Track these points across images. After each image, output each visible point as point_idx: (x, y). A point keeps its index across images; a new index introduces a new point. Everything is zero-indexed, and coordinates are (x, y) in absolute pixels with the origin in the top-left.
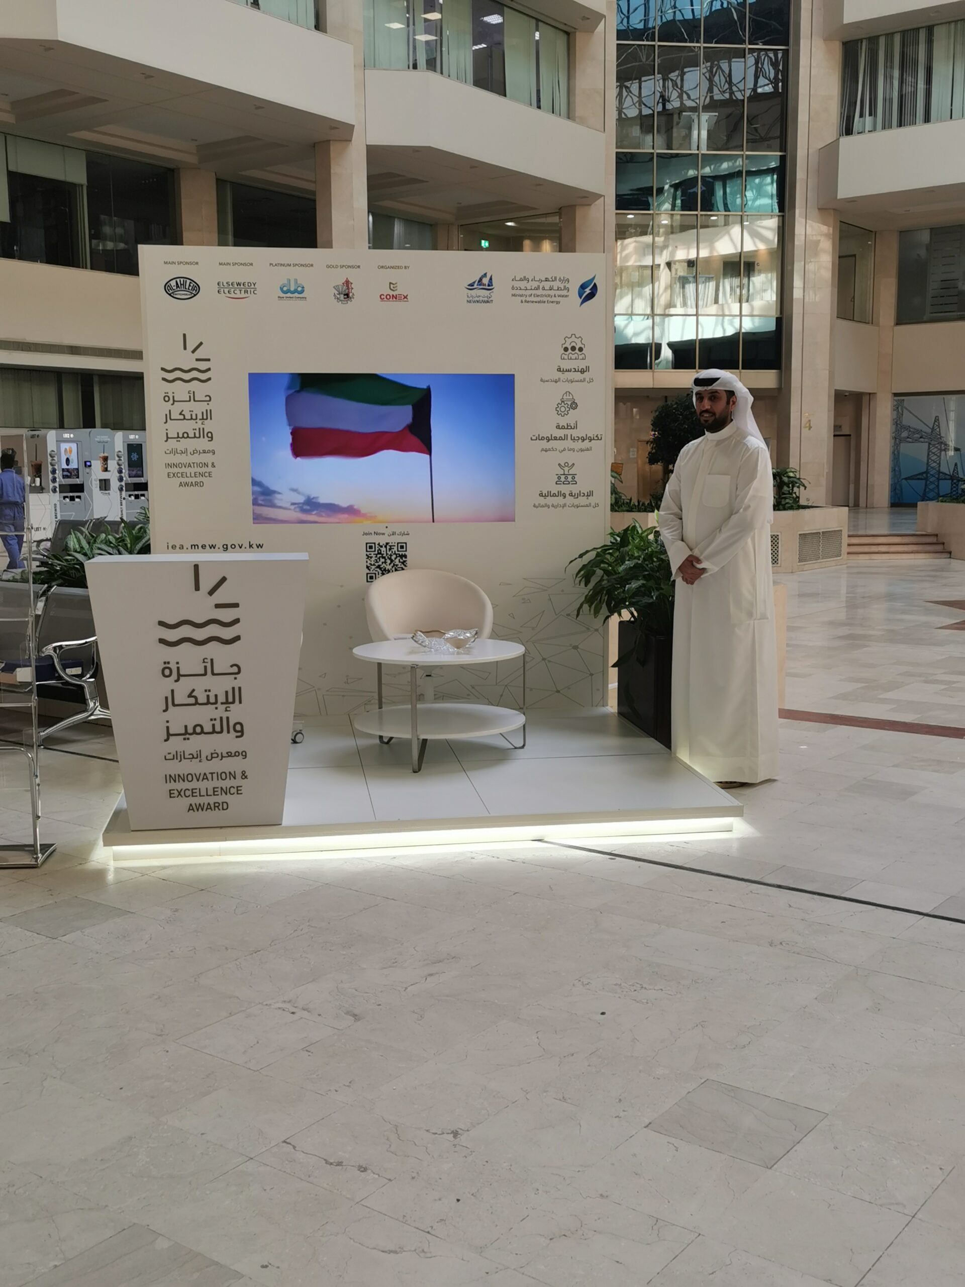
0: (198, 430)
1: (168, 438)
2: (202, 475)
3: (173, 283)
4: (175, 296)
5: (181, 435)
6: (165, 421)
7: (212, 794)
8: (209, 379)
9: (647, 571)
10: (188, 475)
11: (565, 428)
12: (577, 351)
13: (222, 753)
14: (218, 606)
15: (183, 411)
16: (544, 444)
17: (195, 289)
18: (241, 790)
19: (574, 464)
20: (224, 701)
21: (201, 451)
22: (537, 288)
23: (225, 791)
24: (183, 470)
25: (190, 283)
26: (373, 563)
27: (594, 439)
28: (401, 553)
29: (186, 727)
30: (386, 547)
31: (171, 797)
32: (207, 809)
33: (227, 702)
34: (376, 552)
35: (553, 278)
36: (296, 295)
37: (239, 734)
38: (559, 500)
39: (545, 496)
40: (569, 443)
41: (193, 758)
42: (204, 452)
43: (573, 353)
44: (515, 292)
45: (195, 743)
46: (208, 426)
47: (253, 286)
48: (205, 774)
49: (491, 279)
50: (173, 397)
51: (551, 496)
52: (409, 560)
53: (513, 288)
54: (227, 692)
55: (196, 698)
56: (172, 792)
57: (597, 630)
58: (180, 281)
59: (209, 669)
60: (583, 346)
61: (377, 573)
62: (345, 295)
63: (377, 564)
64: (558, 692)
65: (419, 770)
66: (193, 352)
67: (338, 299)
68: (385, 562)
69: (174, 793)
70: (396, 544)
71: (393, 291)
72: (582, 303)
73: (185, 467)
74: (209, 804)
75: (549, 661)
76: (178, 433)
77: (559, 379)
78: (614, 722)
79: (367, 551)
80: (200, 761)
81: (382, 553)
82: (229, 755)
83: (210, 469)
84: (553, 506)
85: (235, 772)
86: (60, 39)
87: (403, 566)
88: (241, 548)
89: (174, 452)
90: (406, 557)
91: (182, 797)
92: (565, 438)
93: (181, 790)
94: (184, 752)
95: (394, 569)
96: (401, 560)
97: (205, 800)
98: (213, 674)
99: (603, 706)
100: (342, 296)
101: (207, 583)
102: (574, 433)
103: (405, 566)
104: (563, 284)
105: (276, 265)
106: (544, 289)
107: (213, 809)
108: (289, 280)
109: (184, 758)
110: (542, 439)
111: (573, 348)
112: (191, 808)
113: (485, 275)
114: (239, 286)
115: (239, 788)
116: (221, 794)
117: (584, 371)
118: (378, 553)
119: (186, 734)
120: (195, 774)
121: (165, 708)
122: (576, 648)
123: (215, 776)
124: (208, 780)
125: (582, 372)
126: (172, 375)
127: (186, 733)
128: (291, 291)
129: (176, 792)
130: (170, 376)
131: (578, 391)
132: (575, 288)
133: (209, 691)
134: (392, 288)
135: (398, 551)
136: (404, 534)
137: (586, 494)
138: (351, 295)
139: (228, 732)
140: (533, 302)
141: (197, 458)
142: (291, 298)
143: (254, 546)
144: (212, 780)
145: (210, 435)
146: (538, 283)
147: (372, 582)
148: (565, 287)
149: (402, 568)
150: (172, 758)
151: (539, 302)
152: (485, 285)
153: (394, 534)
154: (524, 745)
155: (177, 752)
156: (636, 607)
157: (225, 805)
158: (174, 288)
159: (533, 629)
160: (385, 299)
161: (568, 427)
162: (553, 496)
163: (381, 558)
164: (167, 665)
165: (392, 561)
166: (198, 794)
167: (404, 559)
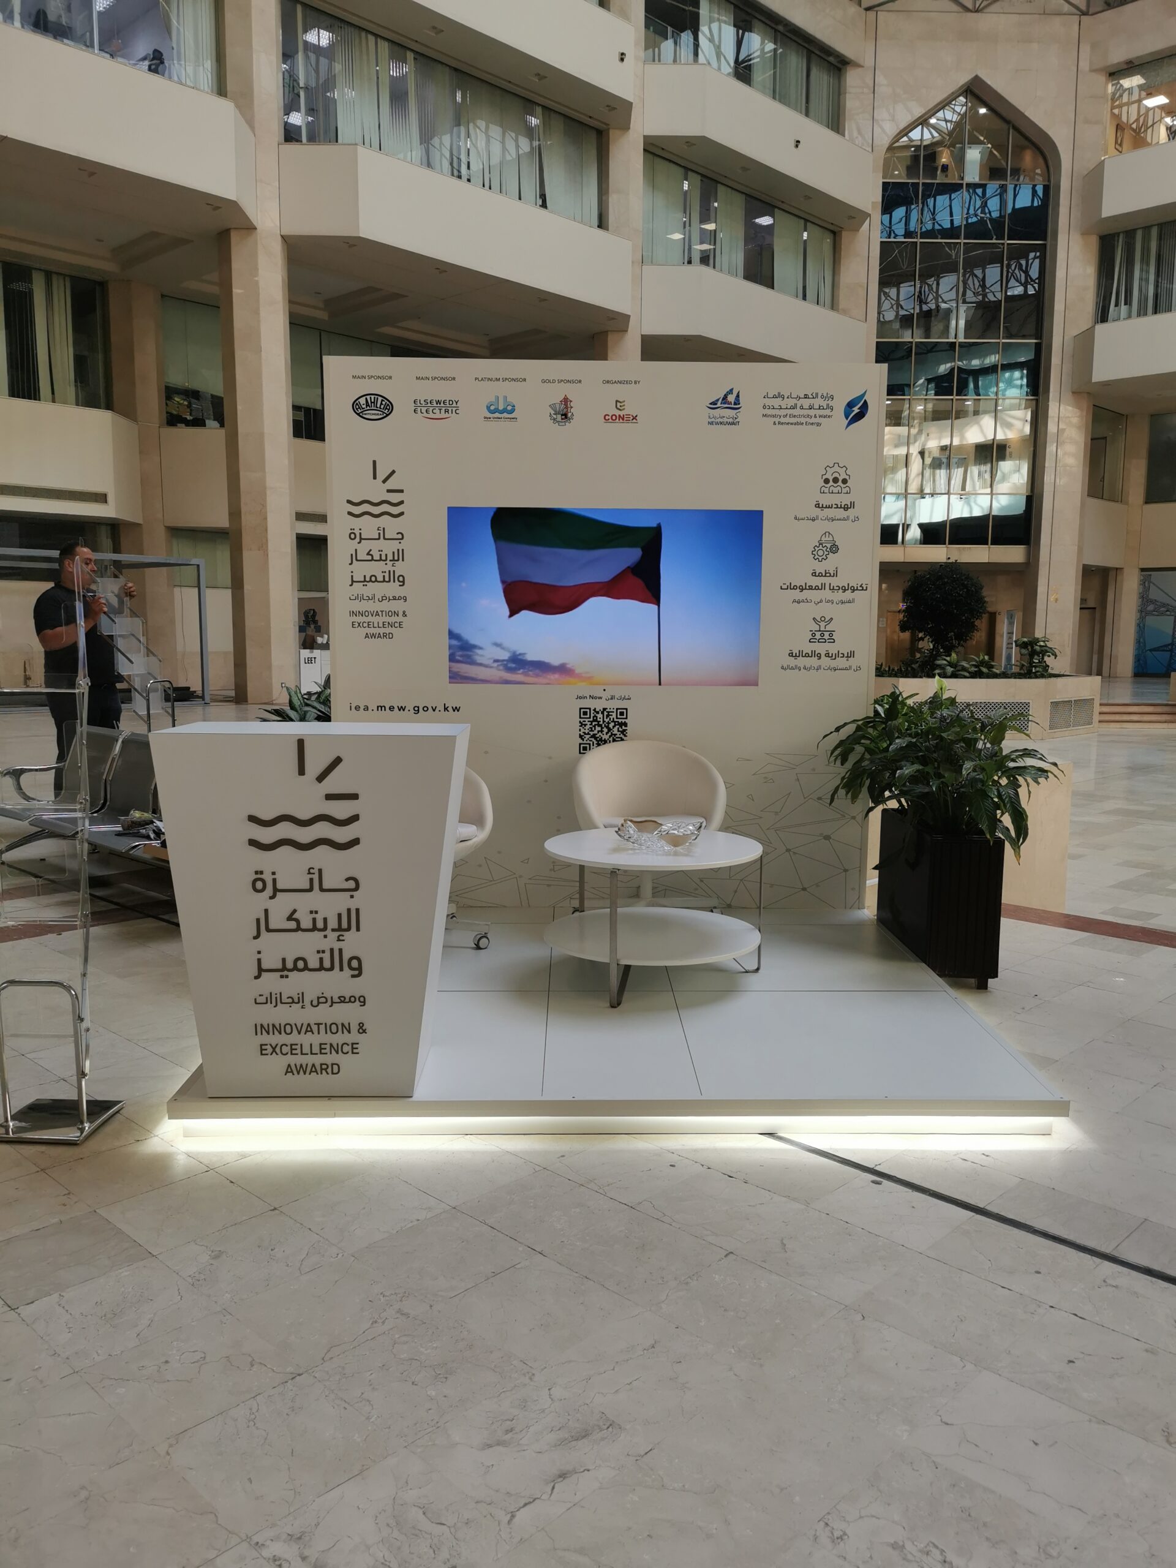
0: (387, 572)
1: (353, 581)
2: (391, 625)
3: (362, 401)
4: (364, 416)
5: (368, 579)
6: (350, 562)
7: (319, 1052)
8: (402, 514)
9: (921, 751)
10: (376, 625)
11: (822, 576)
12: (840, 483)
13: (332, 998)
14: (329, 797)
15: (371, 550)
16: (797, 594)
17: (387, 408)
18: (357, 1048)
19: (832, 619)
20: (337, 927)
21: (391, 598)
22: (794, 407)
23: (336, 1049)
24: (370, 619)
25: (382, 400)
26: (587, 731)
27: (857, 589)
28: (620, 721)
29: (284, 960)
30: (603, 713)
31: (262, 1054)
32: (311, 1071)
33: (340, 929)
34: (591, 719)
35: (814, 395)
36: (505, 415)
37: (356, 972)
38: (813, 661)
39: (796, 656)
40: (826, 594)
41: (293, 1002)
42: (394, 598)
43: (835, 485)
44: (767, 412)
45: (297, 982)
46: (400, 568)
47: (454, 405)
48: (309, 1025)
49: (738, 396)
50: (360, 534)
51: (802, 656)
52: (630, 729)
53: (764, 407)
54: (340, 915)
55: (297, 921)
56: (264, 1047)
57: (854, 818)
58: (371, 398)
59: (316, 882)
60: (847, 477)
61: (591, 743)
62: (562, 415)
63: (592, 733)
64: (804, 889)
65: (619, 1004)
66: (384, 481)
67: (554, 419)
68: (602, 731)
69: (266, 1050)
70: (615, 710)
71: (620, 410)
72: (849, 424)
73: (372, 616)
74: (313, 1065)
75: (795, 853)
76: (365, 576)
77: (817, 517)
78: (871, 934)
79: (580, 718)
80: (302, 1008)
81: (599, 720)
82: (342, 1000)
83: (400, 618)
84: (805, 668)
85: (349, 1024)
86: (361, 235)
87: (622, 736)
88: (434, 710)
89: (360, 598)
90: (626, 726)
91: (277, 1054)
92: (823, 587)
93: (277, 1045)
94: (281, 993)
95: (611, 739)
96: (620, 729)
97: (309, 1060)
98: (322, 890)
99: (859, 909)
100: (559, 417)
101: (314, 766)
102: (834, 581)
103: (625, 736)
104: (826, 402)
105: (482, 379)
106: (802, 408)
107: (319, 1072)
108: (498, 398)
109: (281, 1003)
110: (794, 589)
111: (836, 480)
112: (289, 1070)
113: (731, 390)
114: (438, 405)
115: (355, 1046)
116: (331, 1053)
117: (848, 508)
118: (594, 721)
119: (283, 970)
120: (296, 1025)
121: (255, 934)
122: (827, 838)
123: (322, 1027)
124: (313, 1033)
125: (846, 508)
126: (359, 508)
127: (284, 968)
128: (500, 411)
129: (268, 1047)
130: (357, 510)
131: (841, 532)
132: (840, 406)
133: (316, 912)
134: (618, 406)
135: (617, 718)
136: (624, 698)
137: (846, 655)
138: (569, 415)
139: (341, 969)
140: (788, 423)
141: (386, 606)
142: (499, 418)
143: (450, 709)
144: (319, 1033)
145: (401, 579)
146: (795, 401)
147: (584, 753)
148: (828, 405)
149: (621, 738)
150: (265, 1001)
151: (795, 424)
152: (731, 403)
153: (612, 698)
154: (758, 970)
155: (271, 993)
156: (907, 797)
157: (335, 1067)
158: (364, 406)
159: (776, 813)
160: (610, 420)
161: (827, 574)
162: (805, 656)
163: (597, 726)
164: (259, 876)
165: (609, 730)
166: (298, 1051)
167: (623, 727)
